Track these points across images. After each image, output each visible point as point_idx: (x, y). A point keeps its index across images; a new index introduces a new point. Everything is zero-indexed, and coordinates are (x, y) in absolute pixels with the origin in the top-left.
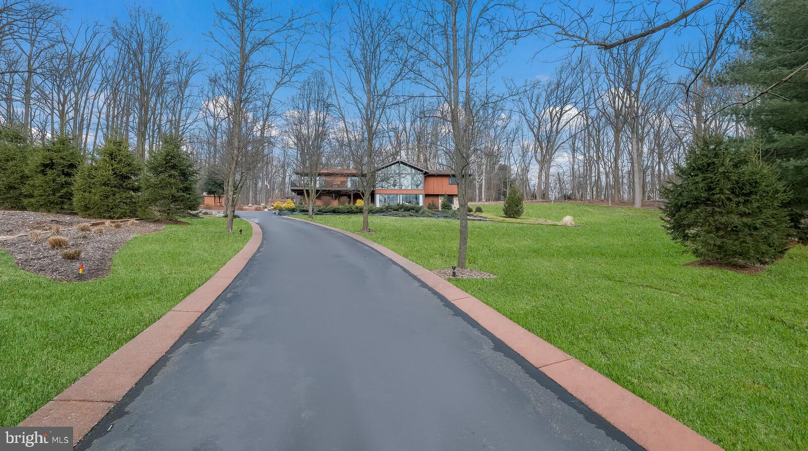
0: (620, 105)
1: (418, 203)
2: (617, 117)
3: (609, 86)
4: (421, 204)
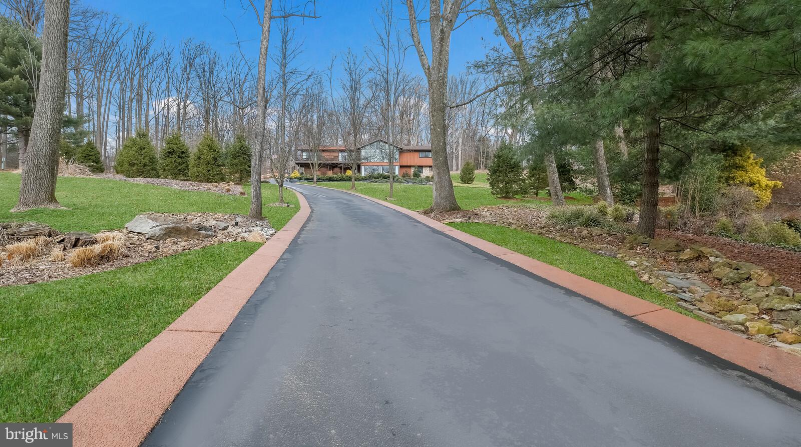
1: (394, 173)
4: (397, 173)
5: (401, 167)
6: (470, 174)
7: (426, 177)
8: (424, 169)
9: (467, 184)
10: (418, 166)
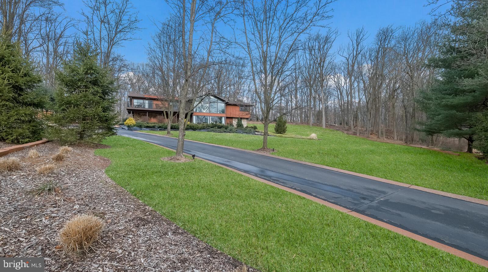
1: (221, 123)
4: (223, 122)
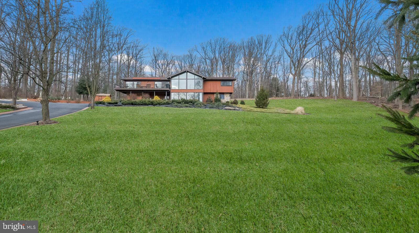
0: (344, 37)
2: (341, 45)
3: (336, 26)
5: (205, 93)
6: (264, 99)
7: (226, 102)
8: (225, 96)
9: (261, 109)
10: (220, 93)
